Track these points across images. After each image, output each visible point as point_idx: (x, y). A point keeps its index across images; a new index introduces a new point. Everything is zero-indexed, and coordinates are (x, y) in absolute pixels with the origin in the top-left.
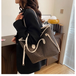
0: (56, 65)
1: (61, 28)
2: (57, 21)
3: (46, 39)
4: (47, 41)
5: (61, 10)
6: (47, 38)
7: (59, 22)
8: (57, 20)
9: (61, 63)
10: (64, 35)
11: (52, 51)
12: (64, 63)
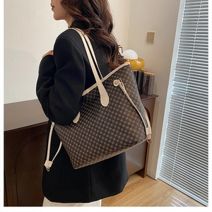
0: (139, 182)
1: (148, 81)
2: (138, 62)
3: (112, 93)
4: (114, 100)
5: (148, 33)
6: (116, 91)
7: (143, 65)
8: (139, 59)
9: (151, 176)
10: (157, 99)
11: (122, 130)
12: (158, 175)
